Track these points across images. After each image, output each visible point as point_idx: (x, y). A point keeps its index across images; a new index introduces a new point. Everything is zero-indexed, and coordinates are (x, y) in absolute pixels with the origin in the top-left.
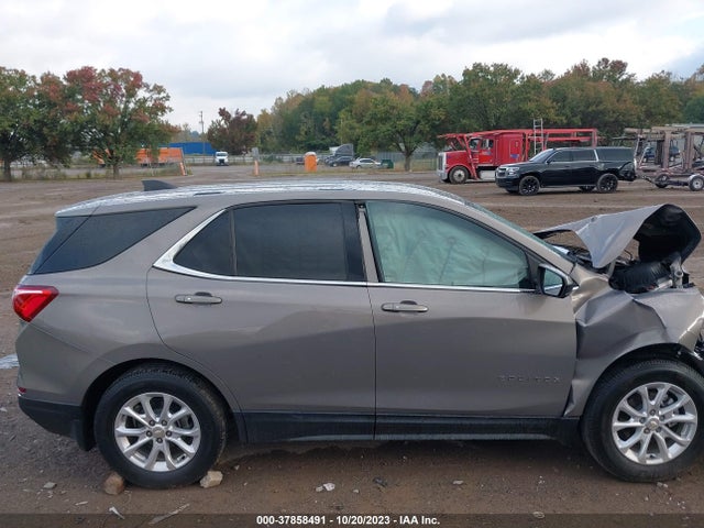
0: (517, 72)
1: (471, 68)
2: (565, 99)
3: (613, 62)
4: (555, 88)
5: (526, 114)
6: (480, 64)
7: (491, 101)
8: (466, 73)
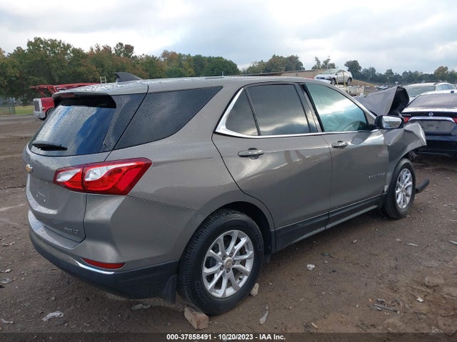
0: (69, 46)
1: (33, 41)
2: (102, 66)
3: (126, 46)
4: (95, 59)
5: (80, 74)
6: (39, 39)
7: (54, 65)
8: (30, 44)
